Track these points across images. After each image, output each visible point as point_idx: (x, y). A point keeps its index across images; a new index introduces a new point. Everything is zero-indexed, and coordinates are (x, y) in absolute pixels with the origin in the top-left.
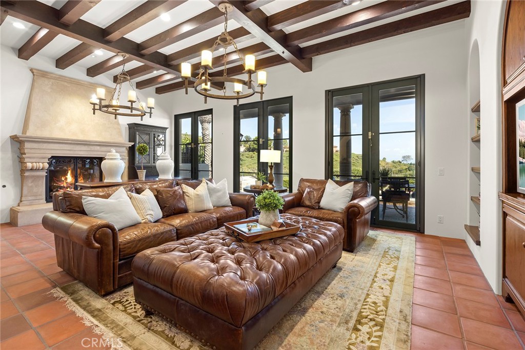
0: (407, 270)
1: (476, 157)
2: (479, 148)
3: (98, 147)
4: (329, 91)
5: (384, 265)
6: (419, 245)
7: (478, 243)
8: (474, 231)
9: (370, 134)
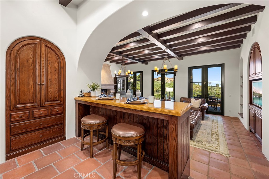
0: (221, 125)
1: (242, 91)
2: (243, 88)
3: (107, 86)
4: (189, 67)
5: (214, 124)
6: (223, 119)
7: (243, 118)
8: (241, 115)
9: (204, 82)
